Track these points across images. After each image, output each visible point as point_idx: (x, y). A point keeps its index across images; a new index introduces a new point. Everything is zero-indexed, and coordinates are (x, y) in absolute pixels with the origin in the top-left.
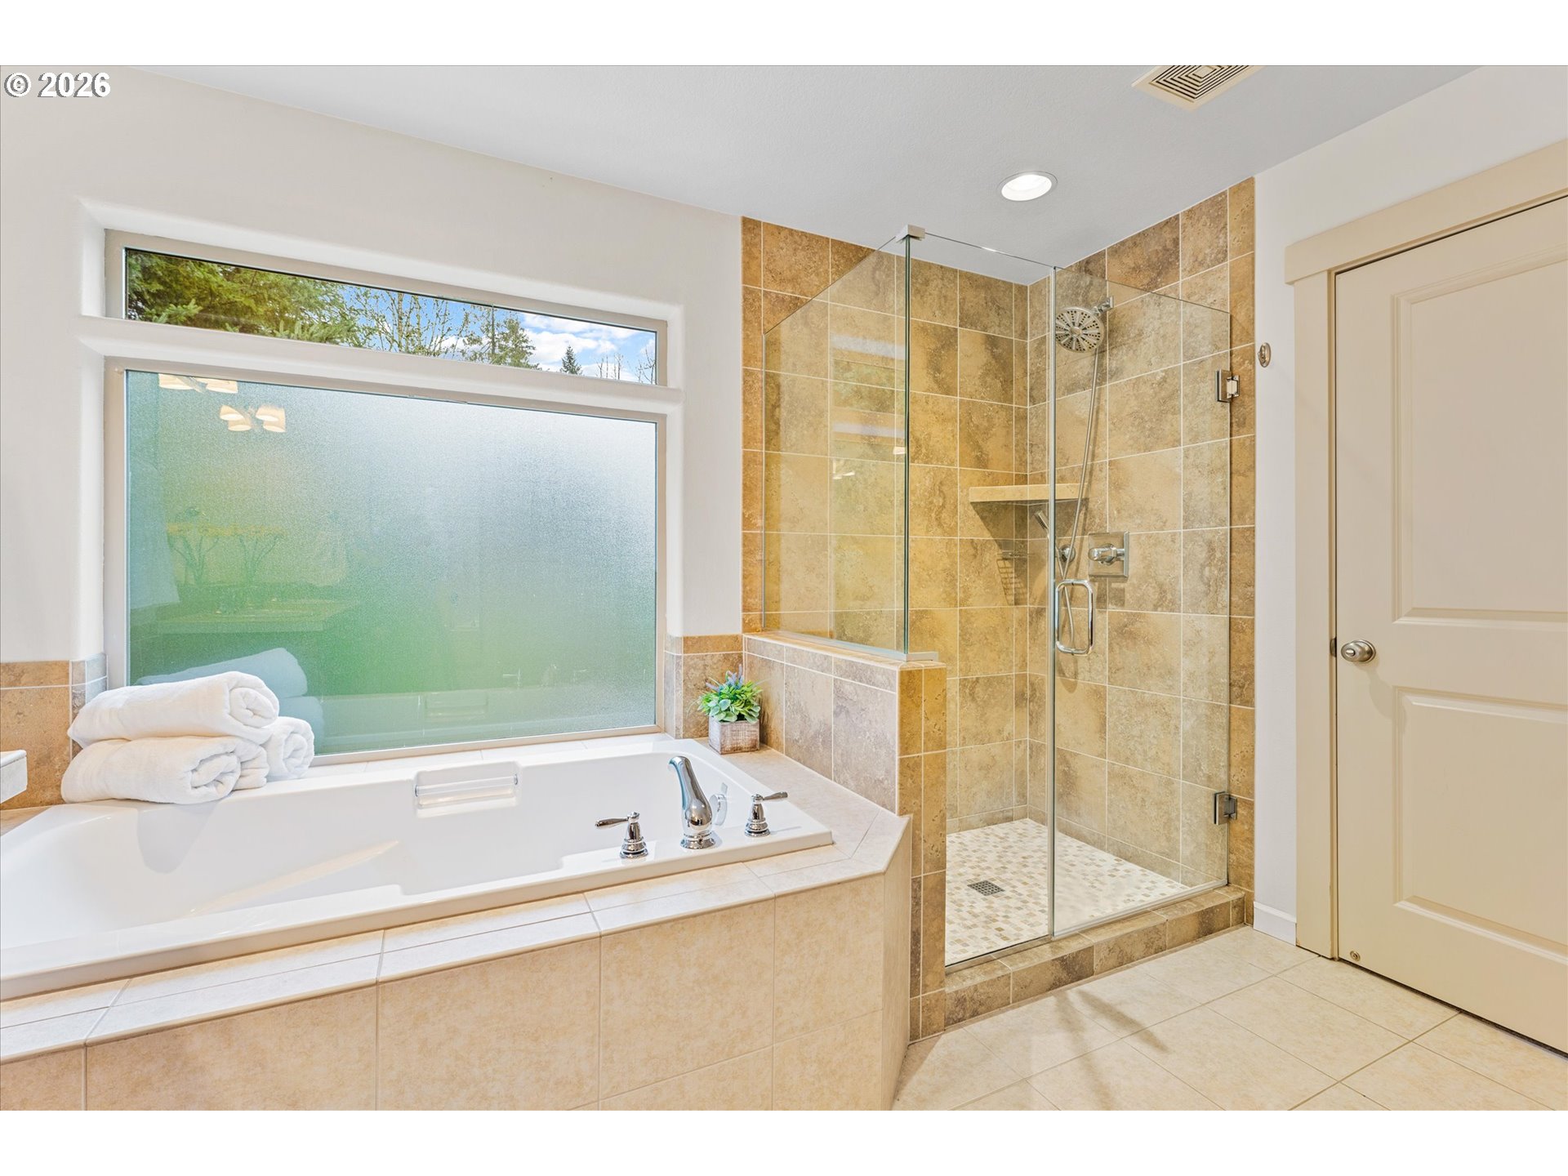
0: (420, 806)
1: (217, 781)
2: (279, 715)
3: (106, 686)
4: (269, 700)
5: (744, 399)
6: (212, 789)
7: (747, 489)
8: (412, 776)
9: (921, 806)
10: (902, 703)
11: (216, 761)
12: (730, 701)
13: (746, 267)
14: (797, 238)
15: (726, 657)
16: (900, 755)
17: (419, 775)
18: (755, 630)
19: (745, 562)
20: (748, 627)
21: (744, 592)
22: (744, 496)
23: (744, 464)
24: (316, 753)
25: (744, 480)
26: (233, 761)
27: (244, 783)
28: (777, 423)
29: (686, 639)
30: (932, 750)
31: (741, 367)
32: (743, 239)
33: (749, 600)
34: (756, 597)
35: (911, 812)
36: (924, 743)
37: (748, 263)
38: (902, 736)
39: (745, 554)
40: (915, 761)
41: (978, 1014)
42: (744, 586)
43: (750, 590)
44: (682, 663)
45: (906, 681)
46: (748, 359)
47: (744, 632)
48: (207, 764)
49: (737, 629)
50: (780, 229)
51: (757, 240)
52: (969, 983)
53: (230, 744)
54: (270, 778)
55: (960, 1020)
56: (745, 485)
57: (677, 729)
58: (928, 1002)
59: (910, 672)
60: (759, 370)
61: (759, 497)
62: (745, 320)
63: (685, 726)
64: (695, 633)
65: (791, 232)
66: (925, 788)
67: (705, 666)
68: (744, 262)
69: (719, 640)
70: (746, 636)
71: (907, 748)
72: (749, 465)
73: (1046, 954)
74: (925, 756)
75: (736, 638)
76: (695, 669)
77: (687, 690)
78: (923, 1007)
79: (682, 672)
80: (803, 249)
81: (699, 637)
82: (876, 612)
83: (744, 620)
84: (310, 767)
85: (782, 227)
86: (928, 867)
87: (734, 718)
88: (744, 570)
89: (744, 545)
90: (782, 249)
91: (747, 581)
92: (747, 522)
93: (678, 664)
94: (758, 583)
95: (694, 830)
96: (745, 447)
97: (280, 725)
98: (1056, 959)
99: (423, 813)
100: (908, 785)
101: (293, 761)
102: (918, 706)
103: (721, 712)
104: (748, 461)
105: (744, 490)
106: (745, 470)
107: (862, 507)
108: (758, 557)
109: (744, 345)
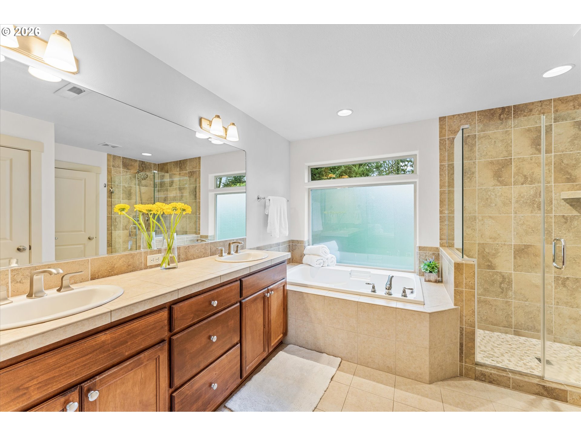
0: (351, 277)
1: (320, 264)
2: (330, 254)
3: (309, 245)
4: (328, 251)
5: (440, 174)
6: (319, 265)
7: (442, 202)
8: (350, 270)
9: (463, 305)
10: (455, 272)
11: (319, 260)
12: (427, 266)
13: (441, 132)
14: (461, 116)
15: (433, 254)
16: (454, 288)
17: (351, 270)
18: (445, 246)
19: (440, 225)
20: (442, 245)
21: (440, 234)
22: (440, 204)
23: (440, 194)
24: (337, 263)
25: (440, 199)
26: (322, 261)
27: (324, 265)
28: (453, 179)
29: (420, 247)
30: (468, 289)
31: (439, 164)
32: (439, 124)
33: (442, 237)
34: (445, 236)
35: (459, 306)
36: (465, 286)
37: (441, 131)
38: (455, 282)
39: (440, 222)
40: (461, 291)
41: (492, 383)
42: (440, 232)
43: (443, 234)
44: (418, 254)
45: (457, 266)
46: (441, 161)
47: (440, 246)
48: (318, 261)
49: (438, 245)
50: (454, 116)
51: (445, 122)
52: (487, 370)
53: (322, 258)
54: (328, 266)
55: (483, 381)
56: (440, 201)
57: (417, 273)
58: (467, 367)
59: (459, 263)
60: (446, 164)
61: (446, 204)
62: (440, 149)
63: (419, 272)
64: (423, 245)
65: (459, 115)
66: (465, 300)
67: (426, 255)
68: (439, 131)
69: (431, 249)
70: (440, 248)
71: (457, 286)
72: (442, 194)
73: (536, 381)
74: (465, 290)
75: (437, 248)
76: (422, 256)
77: (420, 262)
78: (465, 368)
79: (418, 256)
80: (464, 119)
81: (424, 247)
82: (502, 244)
83: (440, 243)
84: (336, 265)
85: (455, 115)
86: (466, 325)
87: (429, 271)
88: (440, 227)
89: (440, 219)
90: (455, 122)
91: (441, 231)
92: (441, 212)
93: (417, 254)
94: (446, 232)
95: (387, 291)
96: (440, 189)
97: (330, 256)
98: (539, 384)
99: (351, 278)
100: (458, 297)
101: (332, 263)
102: (462, 274)
103: (424, 269)
104: (442, 193)
105: (440, 202)
106: (440, 196)
107: (494, 205)
108: (445, 223)
109: (440, 157)
